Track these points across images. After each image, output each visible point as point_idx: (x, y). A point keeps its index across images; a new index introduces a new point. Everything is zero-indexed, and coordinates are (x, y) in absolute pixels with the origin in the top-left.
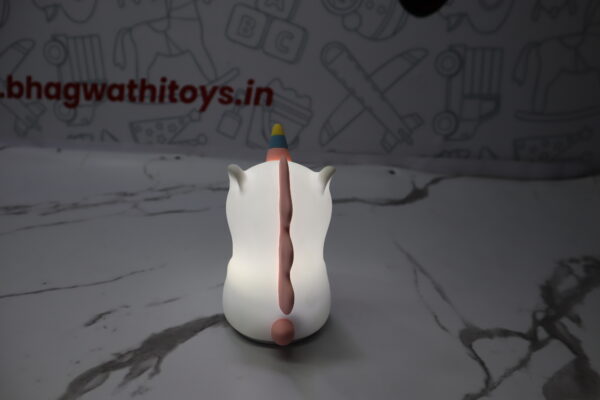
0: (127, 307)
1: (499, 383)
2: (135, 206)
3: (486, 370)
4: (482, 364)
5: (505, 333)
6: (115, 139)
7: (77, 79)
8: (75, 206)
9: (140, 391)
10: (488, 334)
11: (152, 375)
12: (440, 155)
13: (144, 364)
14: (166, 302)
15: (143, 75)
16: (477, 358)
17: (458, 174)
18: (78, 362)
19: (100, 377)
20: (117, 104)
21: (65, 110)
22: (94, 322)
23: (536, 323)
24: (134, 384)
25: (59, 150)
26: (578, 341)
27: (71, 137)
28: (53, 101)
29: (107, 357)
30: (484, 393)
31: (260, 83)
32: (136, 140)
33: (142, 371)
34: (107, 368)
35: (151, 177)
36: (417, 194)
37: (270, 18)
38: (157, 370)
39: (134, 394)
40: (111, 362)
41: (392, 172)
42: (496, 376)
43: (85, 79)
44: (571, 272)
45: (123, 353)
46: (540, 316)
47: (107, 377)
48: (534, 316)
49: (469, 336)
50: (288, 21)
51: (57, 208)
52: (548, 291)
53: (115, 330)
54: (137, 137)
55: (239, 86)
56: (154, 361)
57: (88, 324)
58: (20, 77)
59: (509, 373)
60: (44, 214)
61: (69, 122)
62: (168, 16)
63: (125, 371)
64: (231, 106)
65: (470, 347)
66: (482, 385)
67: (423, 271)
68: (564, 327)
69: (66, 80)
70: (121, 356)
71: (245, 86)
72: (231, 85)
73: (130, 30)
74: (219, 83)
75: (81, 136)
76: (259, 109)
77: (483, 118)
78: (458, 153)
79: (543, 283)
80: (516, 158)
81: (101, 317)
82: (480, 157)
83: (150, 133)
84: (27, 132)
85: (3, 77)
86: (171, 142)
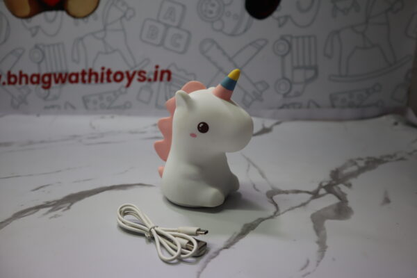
0: (60, 183)
1: (283, 213)
2: (80, 141)
3: (277, 208)
4: (276, 205)
5: (297, 192)
6: (73, 107)
7: (49, 71)
8: (42, 142)
9: (55, 216)
10: (286, 192)
11: (65, 210)
12: (282, 107)
13: (62, 206)
14: (84, 180)
15: (90, 66)
16: (273, 202)
18: (22, 205)
19: (33, 211)
20: (75, 85)
21: (43, 91)
22: (38, 189)
23: (321, 186)
24: (53, 214)
25: (38, 115)
26: (344, 195)
27: (46, 108)
28: (35, 86)
29: (40, 203)
30: (271, 217)
31: (163, 67)
32: (86, 107)
33: (61, 208)
34: (38, 208)
35: (94, 128)
36: (265, 131)
37: (167, 27)
38: (69, 208)
39: (51, 217)
40: (42, 205)
42: (282, 210)
43: (54, 70)
44: (356, 164)
45: (51, 201)
46: (324, 184)
47: (37, 211)
48: (321, 184)
49: (272, 193)
50: (178, 27)
51: (31, 143)
52: (335, 173)
53: (49, 192)
54: (87, 105)
55: (150, 70)
56: (68, 205)
57: (34, 190)
58: (15, 72)
59: (292, 209)
60: (22, 145)
61: (45, 99)
62: (105, 29)
63: (49, 209)
64: (145, 83)
66: (272, 214)
67: (254, 165)
68: (339, 188)
69: (43, 72)
70: (48, 203)
71: (154, 70)
72: (145, 69)
73: (81, 39)
74: (138, 69)
75: (53, 107)
76: (163, 83)
77: (308, 81)
78: (293, 105)
79: (334, 169)
80: (333, 106)
81: (42, 187)
82: (308, 107)
83: (95, 102)
84: (19, 106)
85: (5, 72)
86: (109, 108)
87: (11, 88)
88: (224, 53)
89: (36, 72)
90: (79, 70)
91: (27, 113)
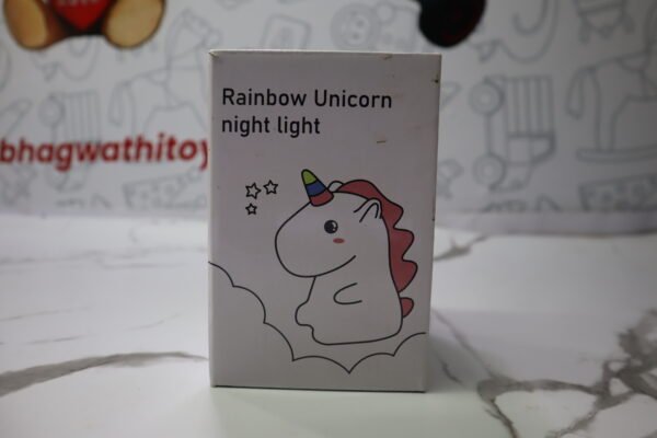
4: (508, 424)
6: (107, 204)
7: (70, 139)
12: (488, 209)
15: (139, 131)
20: (111, 166)
21: (57, 175)
23: (609, 374)
25: (44, 216)
27: (62, 204)
28: (44, 165)
32: (129, 204)
36: (456, 252)
43: (78, 138)
46: (615, 367)
48: (606, 366)
52: (630, 340)
54: (131, 201)
58: (14, 140)
61: (60, 187)
62: (168, 67)
69: (60, 140)
73: (127, 84)
75: (72, 202)
77: (536, 161)
78: (508, 206)
79: (623, 331)
80: (586, 208)
82: (538, 209)
83: (145, 196)
84: (12, 200)
86: (169, 206)
87: (3, 168)
89: (47, 140)
90: (120, 138)
91: (27, 212)
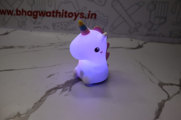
0: (58, 73)
1: (172, 97)
2: (56, 47)
3: (167, 94)
4: (166, 92)
6: (48, 28)
7: (37, 10)
8: (38, 46)
10: (167, 84)
11: (69, 91)
12: (147, 35)
13: (66, 88)
15: (57, 9)
16: (164, 90)
17: (152, 41)
18: (47, 87)
19: (54, 91)
20: (49, 18)
21: (33, 19)
22: (49, 76)
23: (180, 82)
24: (65, 93)
25: (31, 31)
27: (35, 27)
28: (29, 17)
29: (55, 86)
30: (168, 100)
31: (93, 12)
32: (54, 29)
33: (66, 90)
34: (56, 89)
35: (59, 39)
36: (140, 47)
39: (65, 96)
40: (57, 87)
41: (132, 40)
42: (171, 95)
43: (39, 10)
45: (60, 85)
47: (56, 91)
48: (180, 80)
49: (161, 85)
51: (33, 47)
53: (56, 79)
54: (55, 28)
55: (86, 13)
56: (69, 87)
58: (20, 9)
59: (174, 95)
60: (30, 48)
61: (34, 23)
63: (61, 90)
64: (84, 19)
65: (162, 87)
66: (167, 98)
67: (145, 67)
69: (34, 10)
70: (59, 86)
71: (88, 13)
72: (84, 12)
74: (80, 12)
75: (38, 27)
76: (92, 20)
77: (161, 24)
78: (152, 35)
80: (170, 37)
81: (51, 75)
82: (159, 36)
83: (58, 26)
84: (22, 26)
85: (15, 9)
86: (65, 30)
87: (18, 17)
88: (123, 8)
89: (30, 10)
90: (51, 10)
91: (26, 29)
